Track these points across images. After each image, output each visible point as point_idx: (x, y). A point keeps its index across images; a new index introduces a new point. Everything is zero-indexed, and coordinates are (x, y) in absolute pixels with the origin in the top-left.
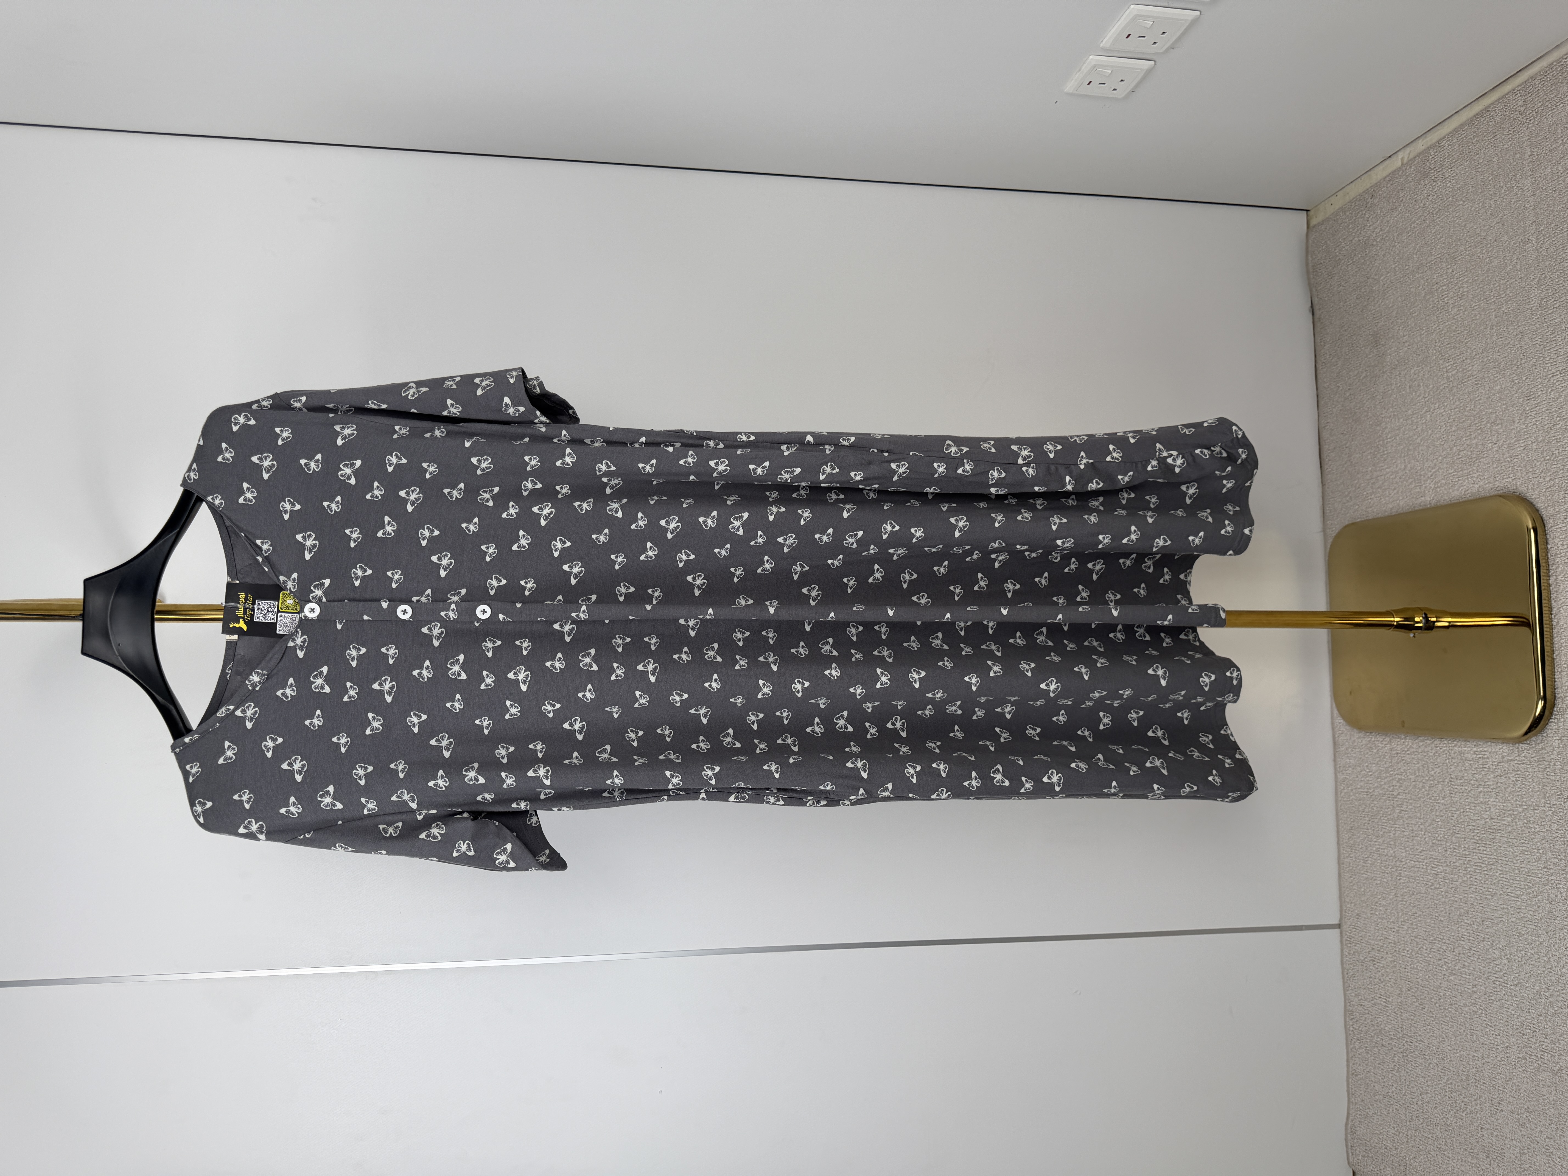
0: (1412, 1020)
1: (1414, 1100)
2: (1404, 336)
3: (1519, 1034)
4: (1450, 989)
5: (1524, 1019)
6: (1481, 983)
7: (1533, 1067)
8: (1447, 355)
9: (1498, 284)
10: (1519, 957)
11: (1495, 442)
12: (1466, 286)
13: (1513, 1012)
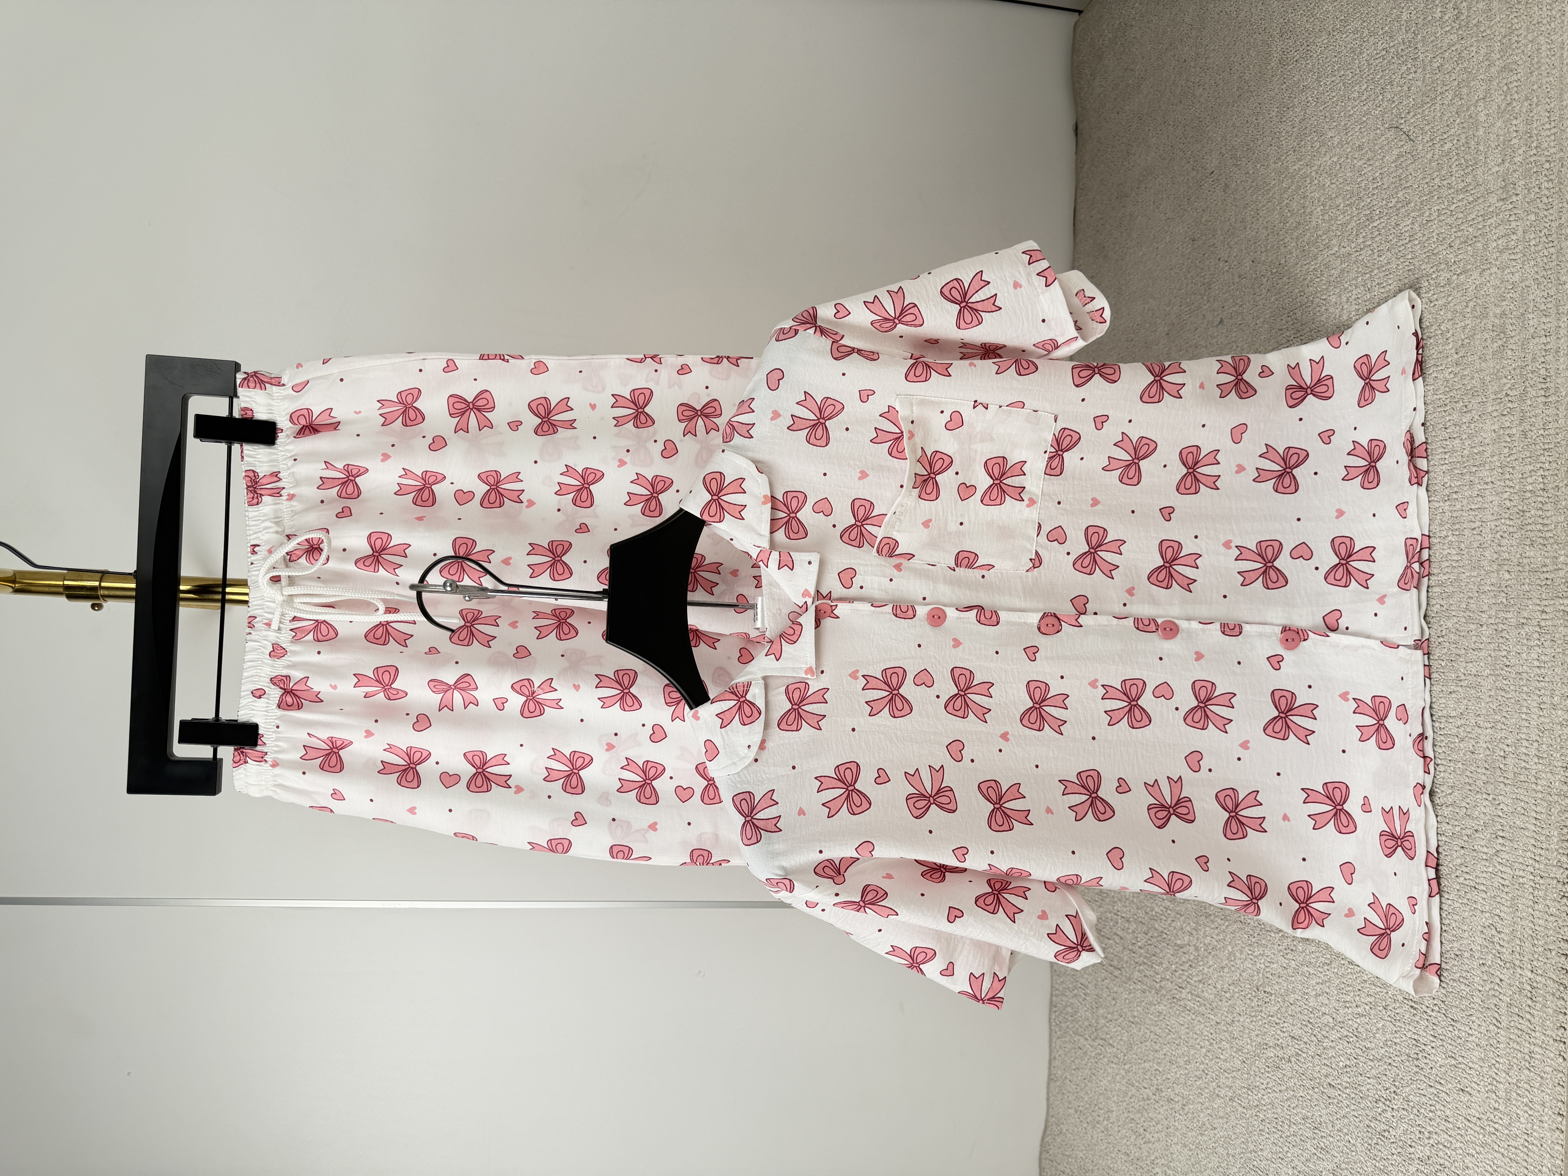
0: (1106, 1018)
1: (1101, 1119)
2: (1153, 137)
3: (1197, 1046)
4: (1140, 981)
5: (1202, 1026)
6: (1168, 977)
7: (1207, 1091)
8: (1190, 152)
9: (1242, 44)
10: (1205, 944)
11: (1226, 259)
12: (1212, 55)
13: (1194, 1017)
